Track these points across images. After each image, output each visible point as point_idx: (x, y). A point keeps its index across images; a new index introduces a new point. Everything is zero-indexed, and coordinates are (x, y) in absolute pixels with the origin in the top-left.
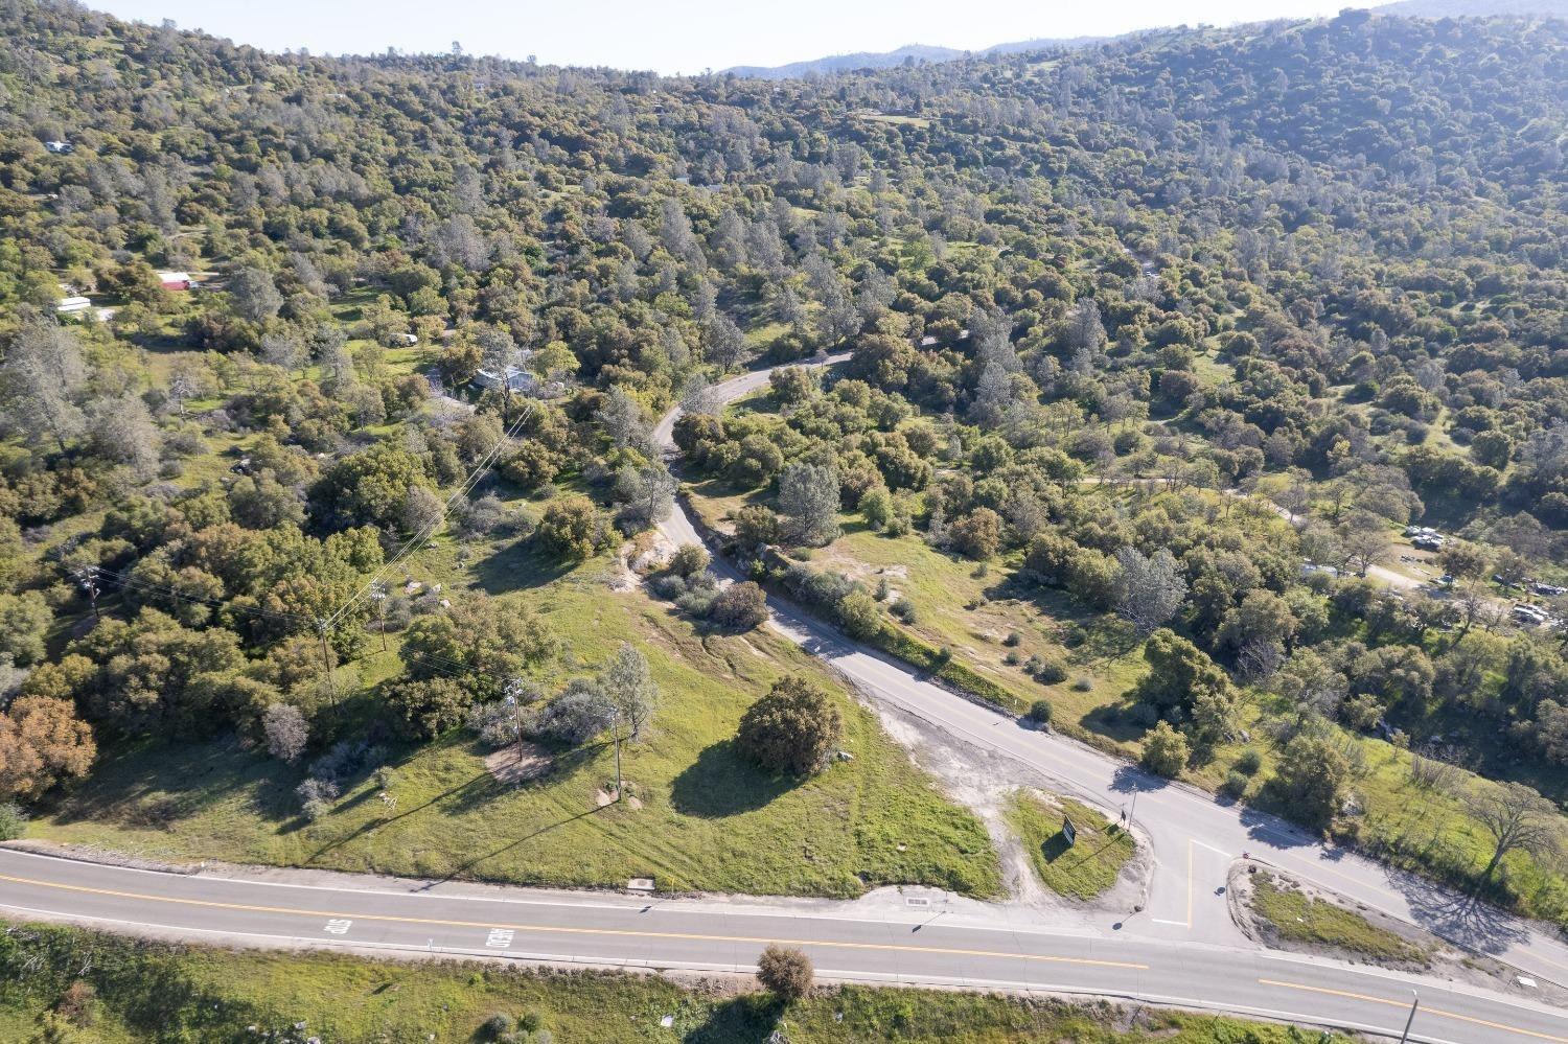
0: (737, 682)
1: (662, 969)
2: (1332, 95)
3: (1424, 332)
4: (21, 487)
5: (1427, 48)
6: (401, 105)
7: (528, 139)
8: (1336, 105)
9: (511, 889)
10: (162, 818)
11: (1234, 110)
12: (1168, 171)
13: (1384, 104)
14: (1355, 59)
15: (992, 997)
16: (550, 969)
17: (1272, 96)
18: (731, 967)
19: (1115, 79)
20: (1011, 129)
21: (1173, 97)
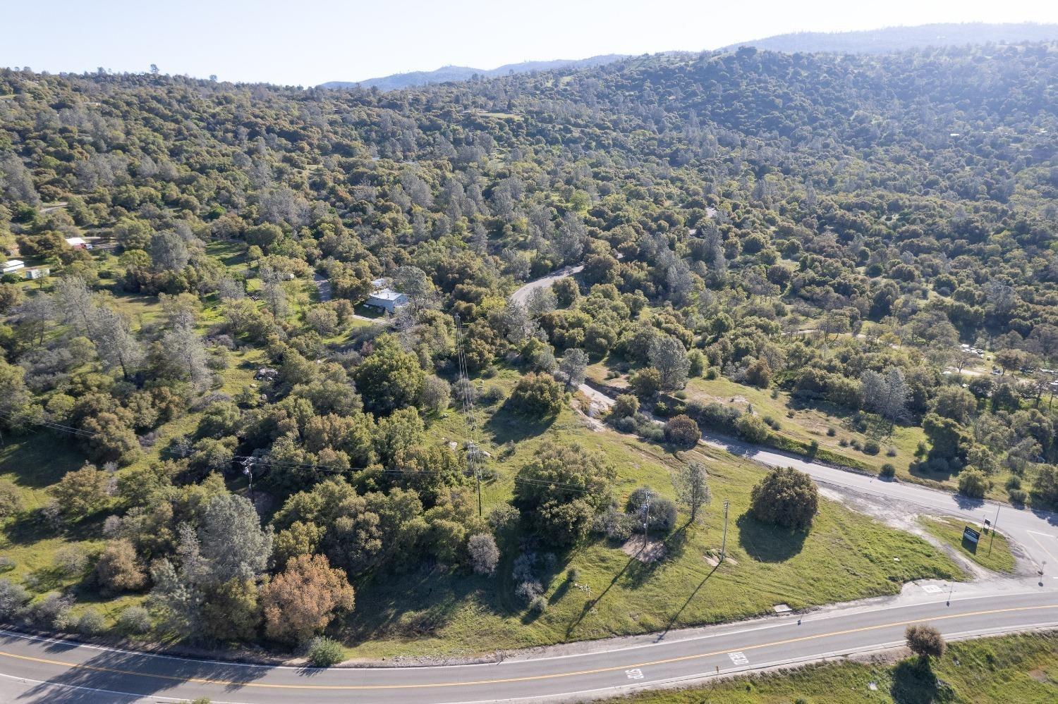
0: (713, 478)
1: (846, 656)
2: (749, 96)
3: (878, 233)
4: (132, 405)
5: (791, 70)
6: (150, 110)
7: (258, 133)
8: (753, 102)
9: (711, 627)
10: (425, 629)
11: (695, 105)
12: (672, 143)
13: (779, 101)
14: (755, 76)
15: (1024, 635)
16: (785, 670)
17: (715, 97)
18: (880, 646)
19: (618, 87)
20: (573, 120)
21: (657, 98)
